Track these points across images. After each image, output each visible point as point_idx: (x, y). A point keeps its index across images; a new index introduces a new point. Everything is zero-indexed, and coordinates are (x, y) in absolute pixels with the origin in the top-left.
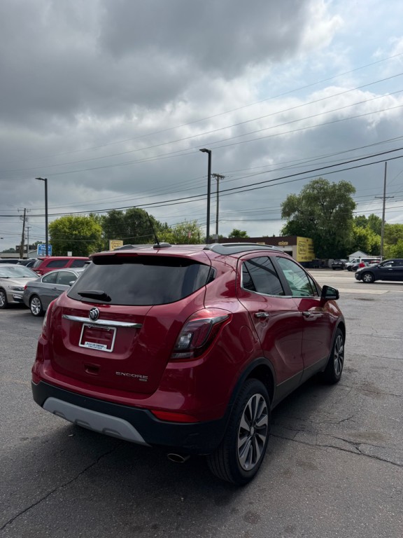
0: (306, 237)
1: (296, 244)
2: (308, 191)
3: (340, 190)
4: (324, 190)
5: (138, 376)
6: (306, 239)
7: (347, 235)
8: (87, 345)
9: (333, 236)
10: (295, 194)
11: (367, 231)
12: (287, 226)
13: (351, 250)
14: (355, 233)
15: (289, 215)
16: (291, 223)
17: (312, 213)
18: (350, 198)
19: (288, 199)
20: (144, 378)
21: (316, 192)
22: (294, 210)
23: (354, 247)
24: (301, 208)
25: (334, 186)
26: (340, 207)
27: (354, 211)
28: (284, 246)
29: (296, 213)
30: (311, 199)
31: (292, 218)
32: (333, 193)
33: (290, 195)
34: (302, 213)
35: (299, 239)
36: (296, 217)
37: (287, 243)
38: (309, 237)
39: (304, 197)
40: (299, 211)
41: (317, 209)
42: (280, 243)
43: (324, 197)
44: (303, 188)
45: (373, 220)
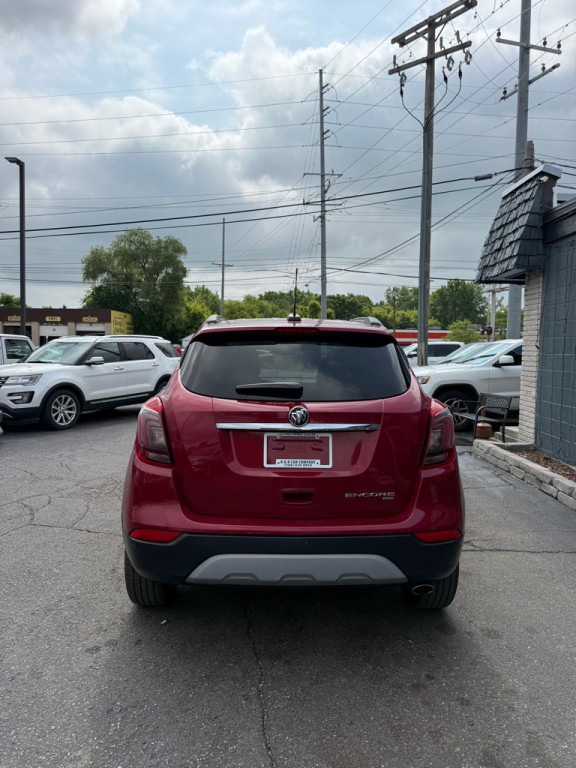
0: (122, 311)
1: (109, 321)
2: (122, 245)
3: (166, 248)
4: (145, 246)
5: (380, 494)
6: (124, 314)
7: (179, 311)
8: (280, 464)
9: (160, 313)
10: (102, 248)
11: (203, 307)
12: (93, 294)
13: (184, 332)
14: (188, 309)
15: (95, 277)
16: (98, 290)
17: (129, 277)
18: (180, 262)
19: (93, 253)
20: (389, 496)
21: (133, 247)
22: (102, 271)
23: (188, 328)
24: (113, 268)
25: (159, 242)
26: (167, 273)
27: (185, 279)
28: (91, 324)
29: (105, 275)
30: (127, 257)
31: (98, 283)
32: (157, 252)
33: (95, 247)
34: (114, 275)
35: (114, 314)
36: (105, 280)
37: (96, 319)
38: (127, 312)
39: (117, 254)
40: (109, 272)
41: (136, 272)
42: (84, 319)
43: (146, 257)
44: (115, 240)
45: (204, 293)
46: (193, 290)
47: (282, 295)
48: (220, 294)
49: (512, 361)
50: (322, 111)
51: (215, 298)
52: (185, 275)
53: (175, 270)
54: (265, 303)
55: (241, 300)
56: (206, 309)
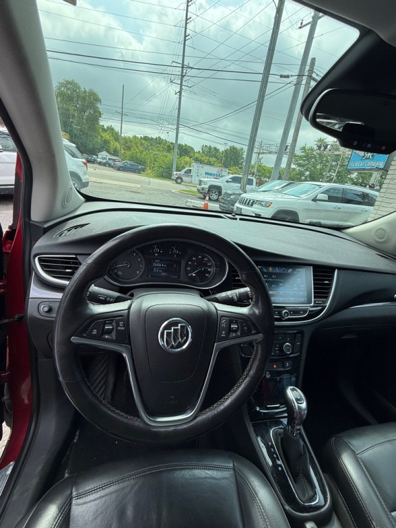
2: (62, 89)
3: (89, 97)
4: (77, 93)
7: (97, 137)
11: (109, 137)
13: (99, 149)
14: (102, 137)
18: (98, 107)
21: (69, 92)
23: (101, 148)
26: (90, 113)
27: (100, 119)
30: (66, 98)
38: (67, 132)
41: (72, 108)
43: (77, 100)
45: (111, 129)
46: (106, 128)
47: (152, 139)
48: (120, 132)
49: (327, 199)
50: (187, 19)
51: (117, 133)
52: (100, 116)
53: (95, 112)
54: (144, 141)
55: (131, 137)
56: (112, 138)
